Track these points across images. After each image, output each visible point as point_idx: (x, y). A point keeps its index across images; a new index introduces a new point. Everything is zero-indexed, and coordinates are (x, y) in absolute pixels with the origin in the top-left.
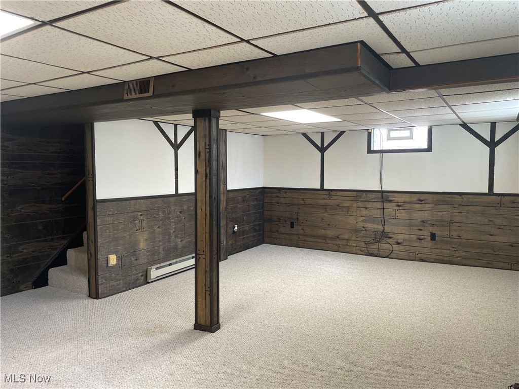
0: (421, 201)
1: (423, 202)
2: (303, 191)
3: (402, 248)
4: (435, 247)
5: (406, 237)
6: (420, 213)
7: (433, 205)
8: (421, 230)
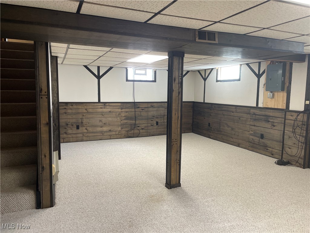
0: (152, 106)
1: (153, 107)
2: (86, 104)
3: (144, 131)
4: (158, 128)
5: (146, 125)
6: (152, 112)
7: (157, 108)
8: (152, 121)
